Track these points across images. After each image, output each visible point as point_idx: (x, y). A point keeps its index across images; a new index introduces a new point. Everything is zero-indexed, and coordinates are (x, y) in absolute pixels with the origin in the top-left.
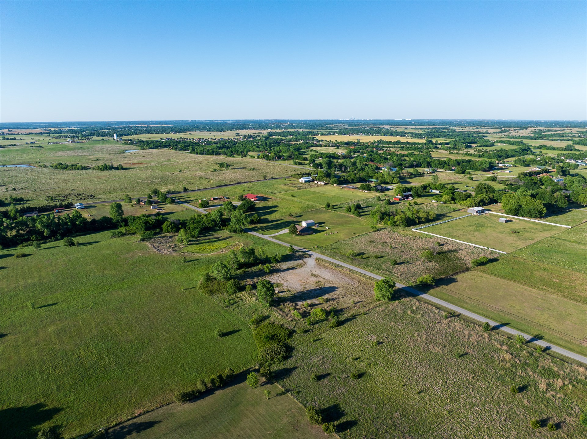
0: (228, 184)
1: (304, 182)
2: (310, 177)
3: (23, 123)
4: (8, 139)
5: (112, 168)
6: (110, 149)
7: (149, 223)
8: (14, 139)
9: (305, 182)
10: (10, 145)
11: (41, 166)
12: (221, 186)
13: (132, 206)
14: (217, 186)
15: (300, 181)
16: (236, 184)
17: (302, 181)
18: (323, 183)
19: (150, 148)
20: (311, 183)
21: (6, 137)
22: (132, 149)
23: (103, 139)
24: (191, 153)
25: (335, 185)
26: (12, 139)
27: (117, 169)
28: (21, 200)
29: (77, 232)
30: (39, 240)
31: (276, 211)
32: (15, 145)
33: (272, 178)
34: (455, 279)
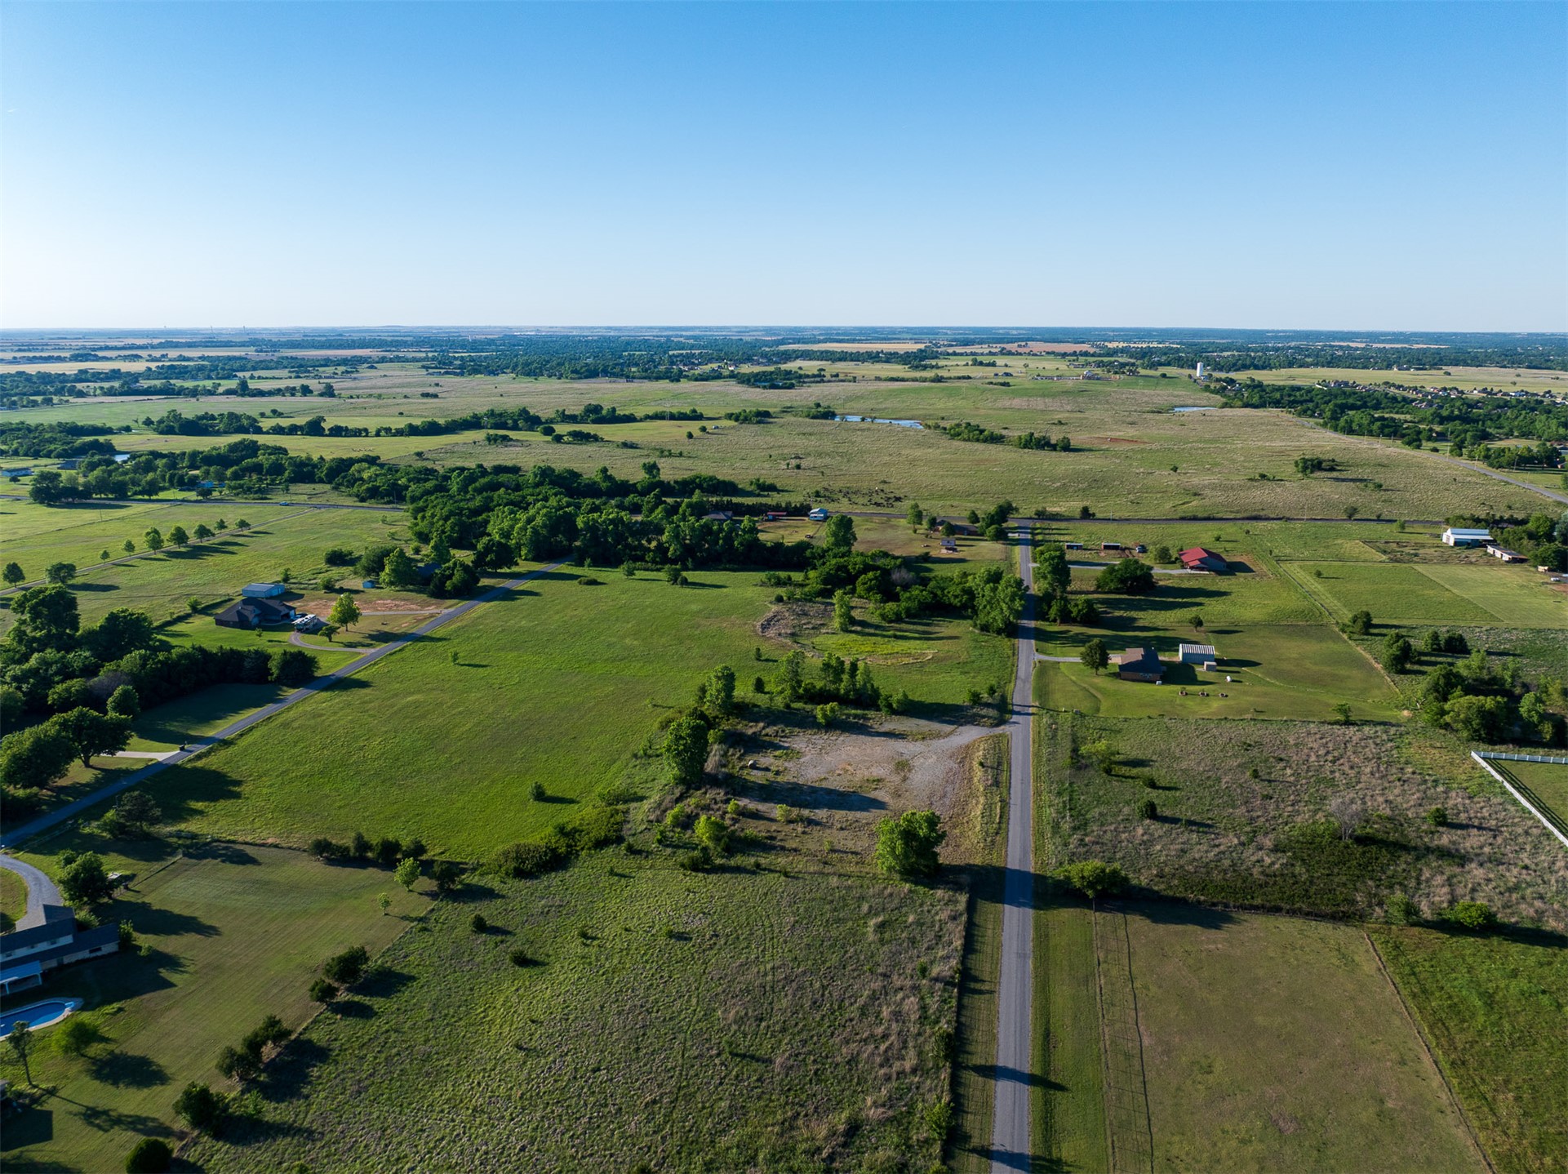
0: (1219, 516)
1: (1451, 543)
2: (1487, 531)
3: (1073, 329)
4: (981, 364)
5: (1044, 444)
6: (1145, 399)
8: (993, 364)
9: (1457, 543)
10: (959, 378)
11: (929, 427)
12: (1195, 519)
14: (1183, 519)
15: (1444, 540)
16: (1243, 519)
17: (1448, 538)
18: (1506, 557)
19: (1246, 406)
20: (1475, 554)
21: (979, 358)
23: (1164, 376)
24: (1325, 425)
25: (1541, 569)
26: (988, 365)
27: (1054, 448)
28: (772, 488)
29: (729, 562)
30: (657, 563)
32: (969, 378)
33: (1379, 519)
34: (1229, 919)
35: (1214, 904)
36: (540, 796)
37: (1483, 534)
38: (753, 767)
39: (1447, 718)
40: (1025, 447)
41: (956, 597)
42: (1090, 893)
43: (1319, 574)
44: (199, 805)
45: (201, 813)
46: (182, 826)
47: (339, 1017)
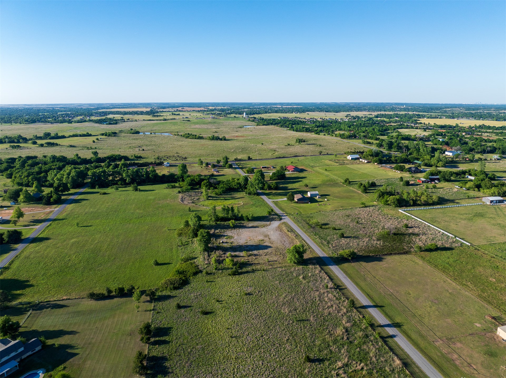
0: (286, 156)
1: (350, 159)
2: (358, 155)
3: (196, 103)
4: (175, 114)
5: (218, 139)
6: (234, 124)
7: (195, 181)
8: (179, 115)
9: (352, 159)
10: (172, 119)
11: (176, 135)
12: (280, 158)
13: (202, 167)
14: (277, 158)
15: (348, 158)
16: (293, 157)
17: (349, 158)
18: (366, 162)
19: (264, 125)
20: (357, 161)
21: (174, 113)
22: (251, 124)
23: (235, 117)
24: (290, 130)
25: (375, 164)
26: (177, 115)
27: (221, 140)
28: (140, 157)
29: (149, 182)
30: (123, 185)
31: (301, 181)
32: (175, 119)
33: (327, 154)
34: (383, 259)
35: (377, 256)
36: (157, 264)
37: (357, 156)
38: (223, 242)
39: (389, 202)
40: (212, 140)
41: (235, 185)
42: (350, 258)
43: (326, 170)
44: (18, 292)
45: (22, 294)
46: (20, 301)
47: (157, 346)
